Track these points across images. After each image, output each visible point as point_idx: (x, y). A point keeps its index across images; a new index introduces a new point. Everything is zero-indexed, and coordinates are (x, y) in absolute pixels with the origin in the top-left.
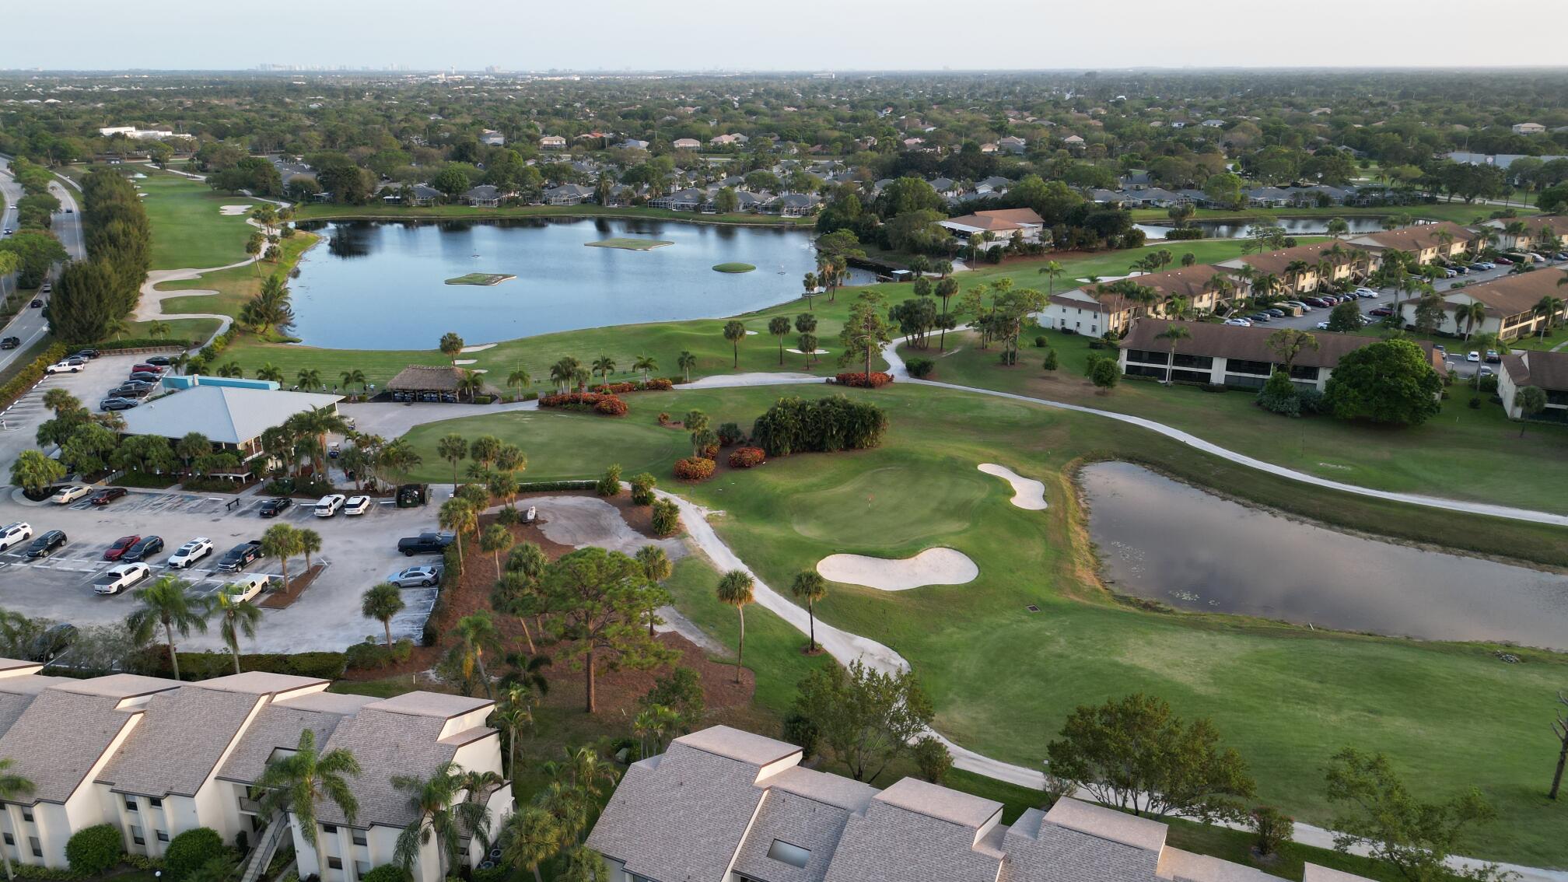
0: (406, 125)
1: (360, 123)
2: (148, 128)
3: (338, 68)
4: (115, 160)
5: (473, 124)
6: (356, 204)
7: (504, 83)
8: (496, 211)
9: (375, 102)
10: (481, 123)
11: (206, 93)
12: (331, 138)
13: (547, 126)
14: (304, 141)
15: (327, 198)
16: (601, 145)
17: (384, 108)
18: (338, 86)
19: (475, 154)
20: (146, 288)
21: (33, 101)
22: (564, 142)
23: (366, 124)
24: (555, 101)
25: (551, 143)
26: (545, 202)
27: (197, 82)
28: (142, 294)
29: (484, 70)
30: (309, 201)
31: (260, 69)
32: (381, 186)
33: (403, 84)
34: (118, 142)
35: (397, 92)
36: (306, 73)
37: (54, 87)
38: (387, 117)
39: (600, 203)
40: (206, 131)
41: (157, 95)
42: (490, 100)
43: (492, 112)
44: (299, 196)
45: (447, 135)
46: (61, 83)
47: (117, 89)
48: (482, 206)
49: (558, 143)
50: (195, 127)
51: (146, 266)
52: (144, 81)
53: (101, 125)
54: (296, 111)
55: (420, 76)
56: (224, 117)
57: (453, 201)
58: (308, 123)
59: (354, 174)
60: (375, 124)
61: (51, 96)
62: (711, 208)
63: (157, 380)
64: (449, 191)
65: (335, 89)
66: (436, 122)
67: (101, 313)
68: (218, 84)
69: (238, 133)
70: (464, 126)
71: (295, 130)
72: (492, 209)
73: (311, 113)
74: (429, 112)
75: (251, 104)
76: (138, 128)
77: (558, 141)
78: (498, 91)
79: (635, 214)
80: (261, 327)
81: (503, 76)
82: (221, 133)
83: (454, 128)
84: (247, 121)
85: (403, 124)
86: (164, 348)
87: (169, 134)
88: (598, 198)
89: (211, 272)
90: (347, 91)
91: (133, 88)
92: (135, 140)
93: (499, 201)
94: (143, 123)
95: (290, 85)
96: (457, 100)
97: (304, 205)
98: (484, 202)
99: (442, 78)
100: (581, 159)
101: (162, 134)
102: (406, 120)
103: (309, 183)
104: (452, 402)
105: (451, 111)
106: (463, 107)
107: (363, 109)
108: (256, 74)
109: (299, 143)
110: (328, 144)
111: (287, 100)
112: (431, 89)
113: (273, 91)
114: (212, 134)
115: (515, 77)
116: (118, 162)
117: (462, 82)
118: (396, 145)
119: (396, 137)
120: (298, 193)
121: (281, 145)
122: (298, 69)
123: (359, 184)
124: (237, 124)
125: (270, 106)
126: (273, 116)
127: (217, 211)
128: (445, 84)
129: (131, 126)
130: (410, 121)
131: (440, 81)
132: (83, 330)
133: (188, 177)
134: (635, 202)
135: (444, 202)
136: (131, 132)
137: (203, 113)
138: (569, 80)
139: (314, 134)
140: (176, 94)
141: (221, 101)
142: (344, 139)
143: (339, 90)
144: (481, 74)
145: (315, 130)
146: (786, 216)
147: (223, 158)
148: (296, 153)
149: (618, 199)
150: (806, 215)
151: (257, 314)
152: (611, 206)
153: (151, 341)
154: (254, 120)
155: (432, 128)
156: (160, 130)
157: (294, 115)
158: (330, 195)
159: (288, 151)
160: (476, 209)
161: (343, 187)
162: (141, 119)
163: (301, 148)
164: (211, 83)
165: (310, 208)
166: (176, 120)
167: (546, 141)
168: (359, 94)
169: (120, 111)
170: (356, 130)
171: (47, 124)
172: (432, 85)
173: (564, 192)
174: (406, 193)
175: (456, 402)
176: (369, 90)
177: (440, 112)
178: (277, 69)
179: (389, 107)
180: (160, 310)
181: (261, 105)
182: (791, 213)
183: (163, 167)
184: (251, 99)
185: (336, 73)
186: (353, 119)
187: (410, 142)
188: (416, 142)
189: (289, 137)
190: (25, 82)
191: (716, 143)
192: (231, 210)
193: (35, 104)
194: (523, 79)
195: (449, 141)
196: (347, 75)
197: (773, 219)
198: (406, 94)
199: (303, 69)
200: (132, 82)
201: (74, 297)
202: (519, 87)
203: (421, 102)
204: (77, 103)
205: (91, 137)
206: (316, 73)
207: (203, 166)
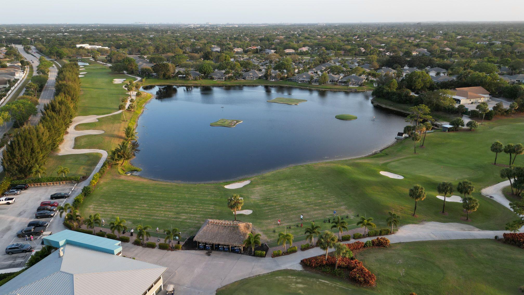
0: (184, 44)
1: (167, 43)
2: (93, 45)
3: (159, 23)
4: (79, 57)
5: (208, 43)
6: (167, 79)
7: (213, 28)
8: (224, 83)
9: (172, 35)
10: (210, 42)
11: (116, 32)
12: (157, 49)
13: (234, 44)
14: (148, 50)
15: (155, 75)
16: (256, 52)
17: (175, 37)
18: (159, 29)
19: (211, 56)
20: (71, 129)
21: (60, 34)
22: (242, 50)
23: (169, 43)
24: (233, 34)
25: (237, 51)
26: (244, 78)
27: (115, 28)
28: (67, 133)
29: (206, 23)
30: (148, 77)
31: (135, 24)
32: (177, 71)
33: (180, 28)
34: (81, 50)
35: (179, 31)
36: (149, 25)
37: (69, 29)
38: (177, 40)
39: (267, 79)
40: (113, 46)
41: (100, 32)
42: (211, 34)
43: (213, 38)
44: (144, 75)
45: (199, 47)
46: (72, 28)
47: (89, 30)
48: (218, 80)
49: (240, 51)
50: (110, 44)
51: (71, 117)
52: (98, 27)
53: (77, 43)
54: (145, 38)
55: (186, 25)
56: (121, 40)
57: (205, 77)
58: (149, 43)
59: (167, 66)
60: (173, 43)
61: (66, 32)
62: (316, 81)
63: (52, 217)
64: (205, 73)
65: (158, 30)
66: (194, 42)
67: (33, 159)
68: (121, 28)
69: (124, 47)
70: (205, 44)
71: (144, 46)
72: (223, 82)
73: (150, 39)
74: (191, 38)
75: (131, 35)
76: (90, 44)
77: (240, 50)
78: (212, 30)
79: (283, 84)
80: (120, 162)
81: (212, 25)
82: (118, 47)
83: (201, 45)
84: (128, 42)
85: (183, 43)
86: (64, 182)
87: (100, 47)
88: (266, 76)
89: (103, 118)
90: (162, 31)
91: (94, 30)
92: (87, 50)
93: (225, 78)
94: (92, 43)
95: (144, 29)
96: (199, 33)
97: (146, 79)
98: (219, 78)
99: (192, 26)
100: (252, 58)
101: (98, 47)
102: (184, 42)
103: (149, 69)
104: (238, 253)
105: (198, 38)
106: (202, 36)
107: (168, 37)
108: (134, 25)
109: (146, 51)
110: (156, 51)
111: (143, 34)
112: (190, 30)
113: (138, 31)
114: (115, 47)
115: (216, 25)
116: (80, 58)
117: (199, 28)
118: (181, 51)
119: (180, 48)
120: (144, 74)
121: (139, 51)
122: (147, 23)
123: (169, 70)
124: (124, 43)
125: (137, 36)
126: (137, 40)
127: (111, 81)
128: (194, 28)
129: (87, 44)
130: (185, 42)
131: (192, 27)
132: (21, 171)
133: (104, 64)
134: (282, 79)
135: (203, 78)
136: (87, 46)
137: (114, 39)
138: (234, 27)
139: (151, 47)
140: (106, 32)
141: (121, 34)
142: (162, 49)
143: (160, 30)
144: (204, 25)
145: (151, 46)
146: (351, 86)
147: (117, 58)
148: (144, 54)
149: (275, 78)
150: (361, 85)
151: (118, 156)
152: (271, 80)
153: (57, 178)
154: (131, 41)
155: (193, 45)
156: (97, 45)
157: (145, 40)
158: (157, 74)
159: (142, 54)
160: (216, 81)
161: (162, 71)
162: (92, 41)
163: (146, 53)
164: (119, 28)
165: (149, 80)
166: (104, 42)
167: (236, 50)
168: (166, 32)
169: (86, 38)
170: (166, 46)
171: (59, 42)
172: (190, 28)
173: (251, 74)
174: (187, 74)
175: (241, 253)
176: (170, 30)
177: (195, 38)
178: (140, 24)
179: (177, 37)
180: (73, 146)
181: (134, 36)
182: (353, 84)
183: (96, 60)
184: (131, 34)
185: (159, 25)
186: (164, 41)
187: (185, 50)
188: (187, 50)
189: (142, 48)
190: (61, 28)
191: (301, 51)
192: (118, 81)
193: (60, 35)
194: (219, 26)
195: (201, 50)
196: (162, 25)
197: (346, 87)
198: (182, 32)
199: (148, 23)
200: (94, 28)
201: (17, 152)
202: (219, 29)
203: (187, 34)
204: (74, 35)
205: (72, 48)
206: (152, 25)
207: (111, 60)
